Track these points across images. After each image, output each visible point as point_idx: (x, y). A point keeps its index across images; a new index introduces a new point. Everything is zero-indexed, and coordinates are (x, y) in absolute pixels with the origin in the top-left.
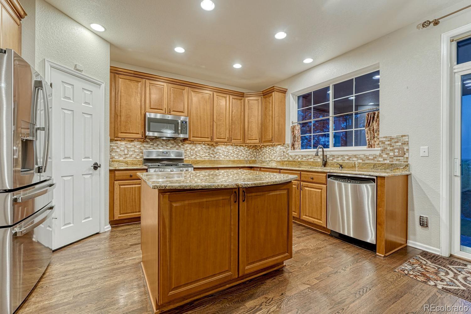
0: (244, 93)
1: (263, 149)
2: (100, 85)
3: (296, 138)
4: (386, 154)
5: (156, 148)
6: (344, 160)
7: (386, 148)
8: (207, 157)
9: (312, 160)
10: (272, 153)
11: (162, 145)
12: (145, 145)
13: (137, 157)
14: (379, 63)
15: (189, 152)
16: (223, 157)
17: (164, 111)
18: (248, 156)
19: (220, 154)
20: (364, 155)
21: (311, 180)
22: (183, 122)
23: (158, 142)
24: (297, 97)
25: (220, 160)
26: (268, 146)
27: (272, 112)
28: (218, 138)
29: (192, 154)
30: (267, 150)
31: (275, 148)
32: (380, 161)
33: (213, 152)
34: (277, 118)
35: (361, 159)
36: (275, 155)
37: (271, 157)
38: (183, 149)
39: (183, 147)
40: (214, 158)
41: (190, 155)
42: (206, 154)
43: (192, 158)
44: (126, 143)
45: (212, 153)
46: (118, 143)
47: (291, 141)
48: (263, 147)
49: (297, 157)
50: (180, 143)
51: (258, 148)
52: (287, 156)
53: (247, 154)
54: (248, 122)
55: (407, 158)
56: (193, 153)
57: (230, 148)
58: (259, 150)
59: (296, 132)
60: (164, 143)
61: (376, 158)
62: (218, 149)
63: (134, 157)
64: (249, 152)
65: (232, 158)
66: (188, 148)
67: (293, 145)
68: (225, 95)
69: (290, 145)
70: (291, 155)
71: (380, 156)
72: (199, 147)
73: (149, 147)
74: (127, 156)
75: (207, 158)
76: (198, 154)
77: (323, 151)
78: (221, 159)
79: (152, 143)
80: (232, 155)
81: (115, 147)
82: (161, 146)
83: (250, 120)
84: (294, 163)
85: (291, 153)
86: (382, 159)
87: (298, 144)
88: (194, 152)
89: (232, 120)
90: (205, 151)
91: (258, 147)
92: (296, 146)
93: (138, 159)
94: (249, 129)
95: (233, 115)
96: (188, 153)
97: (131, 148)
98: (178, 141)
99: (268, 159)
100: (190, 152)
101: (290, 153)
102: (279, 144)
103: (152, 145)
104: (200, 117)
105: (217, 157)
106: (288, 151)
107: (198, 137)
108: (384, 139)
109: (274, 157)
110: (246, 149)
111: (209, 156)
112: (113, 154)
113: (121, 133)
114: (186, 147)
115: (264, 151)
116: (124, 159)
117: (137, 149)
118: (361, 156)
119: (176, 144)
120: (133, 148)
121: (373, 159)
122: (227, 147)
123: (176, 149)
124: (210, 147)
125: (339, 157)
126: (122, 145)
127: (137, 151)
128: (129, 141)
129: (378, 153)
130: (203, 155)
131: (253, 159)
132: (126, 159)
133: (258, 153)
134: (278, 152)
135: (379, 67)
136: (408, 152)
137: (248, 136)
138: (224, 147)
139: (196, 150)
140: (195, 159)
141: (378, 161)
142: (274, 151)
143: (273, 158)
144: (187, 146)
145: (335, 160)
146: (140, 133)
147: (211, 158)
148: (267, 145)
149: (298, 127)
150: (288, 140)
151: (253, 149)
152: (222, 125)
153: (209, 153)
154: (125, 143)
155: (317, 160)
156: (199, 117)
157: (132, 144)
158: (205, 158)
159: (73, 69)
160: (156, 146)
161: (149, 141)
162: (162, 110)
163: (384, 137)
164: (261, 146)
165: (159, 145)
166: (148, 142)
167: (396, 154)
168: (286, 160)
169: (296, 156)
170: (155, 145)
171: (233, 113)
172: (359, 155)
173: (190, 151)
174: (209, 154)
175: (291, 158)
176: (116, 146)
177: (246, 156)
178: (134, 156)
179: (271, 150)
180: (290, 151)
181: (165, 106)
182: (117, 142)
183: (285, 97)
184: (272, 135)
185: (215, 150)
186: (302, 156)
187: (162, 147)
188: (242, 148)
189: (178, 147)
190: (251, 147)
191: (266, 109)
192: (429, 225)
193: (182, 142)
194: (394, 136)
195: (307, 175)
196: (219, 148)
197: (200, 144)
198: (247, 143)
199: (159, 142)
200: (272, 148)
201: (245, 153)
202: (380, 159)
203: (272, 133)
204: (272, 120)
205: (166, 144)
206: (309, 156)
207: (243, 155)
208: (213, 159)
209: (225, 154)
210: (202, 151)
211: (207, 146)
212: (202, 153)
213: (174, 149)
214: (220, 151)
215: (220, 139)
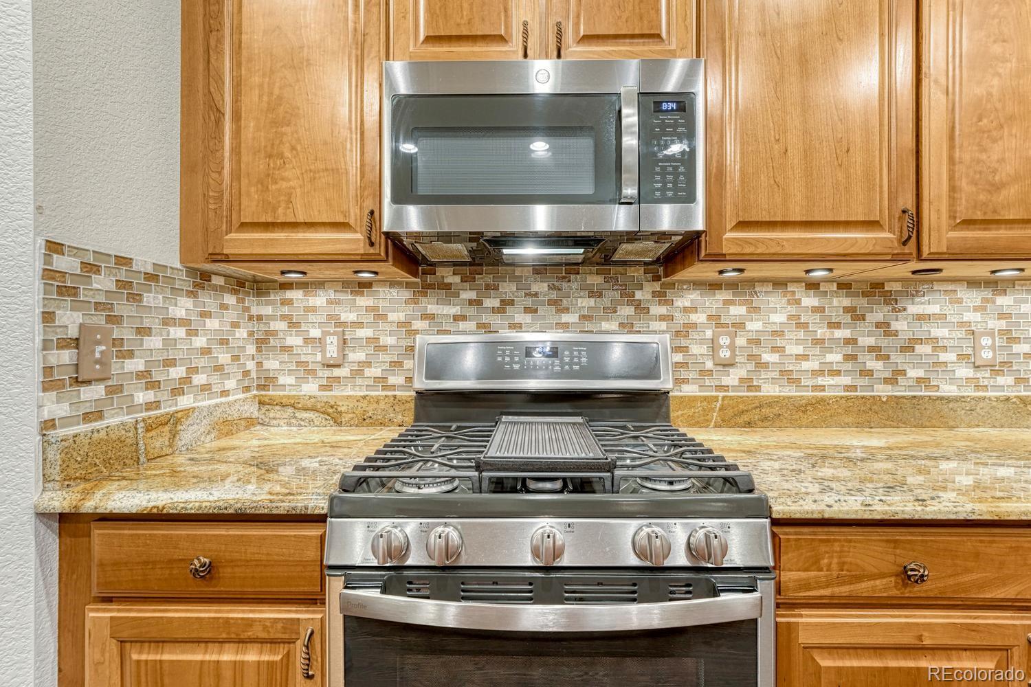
5: (494, 320)
8: (838, 373)
11: (529, 302)
12: (432, 308)
13: (392, 380)
15: (702, 341)
16: (964, 372)
17: (518, 48)
19: (943, 357)
23: (508, 288)
25: (942, 398)
28: (968, 223)
29: (725, 354)
33: (884, 342)
38: (663, 326)
39: (662, 310)
40: (887, 381)
41: (709, 365)
42: (831, 357)
43: (726, 381)
45: (871, 349)
46: (289, 302)
50: (640, 287)
56: (732, 347)
60: (541, 287)
62: (920, 317)
63: (376, 379)
66: (699, 318)
72: (777, 309)
73: (457, 318)
74: (336, 372)
75: (834, 386)
76: (767, 357)
78: (948, 390)
79: (472, 295)
81: (280, 325)
82: (527, 310)
88: (741, 341)
90: (822, 332)
93: (393, 387)
96: (696, 349)
97: (361, 325)
98: (631, 272)
100: (714, 346)
103: (471, 302)
105: (913, 373)
107: (785, 225)
111: (849, 366)
112: (271, 364)
113: (244, 226)
114: (686, 309)
116: (323, 387)
117: (392, 333)
119: (617, 295)
122: (1000, 300)
123: (614, 326)
124: (862, 302)
126: (313, 309)
127: (390, 341)
130: (806, 365)
138: (972, 297)
139: (754, 326)
140: (750, 388)
144: (694, 303)
146: (354, 222)
153: (849, 350)
154: (329, 302)
157: (364, 301)
158: (820, 381)
160: (494, 311)
161: (457, 279)
162: (501, 39)
165: (511, 302)
166: (448, 286)
170: (488, 303)
173: (709, 333)
174: (850, 357)
176: (283, 317)
178: (375, 371)
182: (289, 294)
185: (895, 325)
187: (528, 318)
189: (631, 310)
193: (657, 278)
196: (934, 309)
197: (779, 285)
199: (513, 287)
205: (554, 295)
208: (883, 391)
209: (987, 355)
210: (801, 334)
211: (835, 302)
212: (799, 350)
213: (605, 326)
214: (940, 332)
215: (986, 223)
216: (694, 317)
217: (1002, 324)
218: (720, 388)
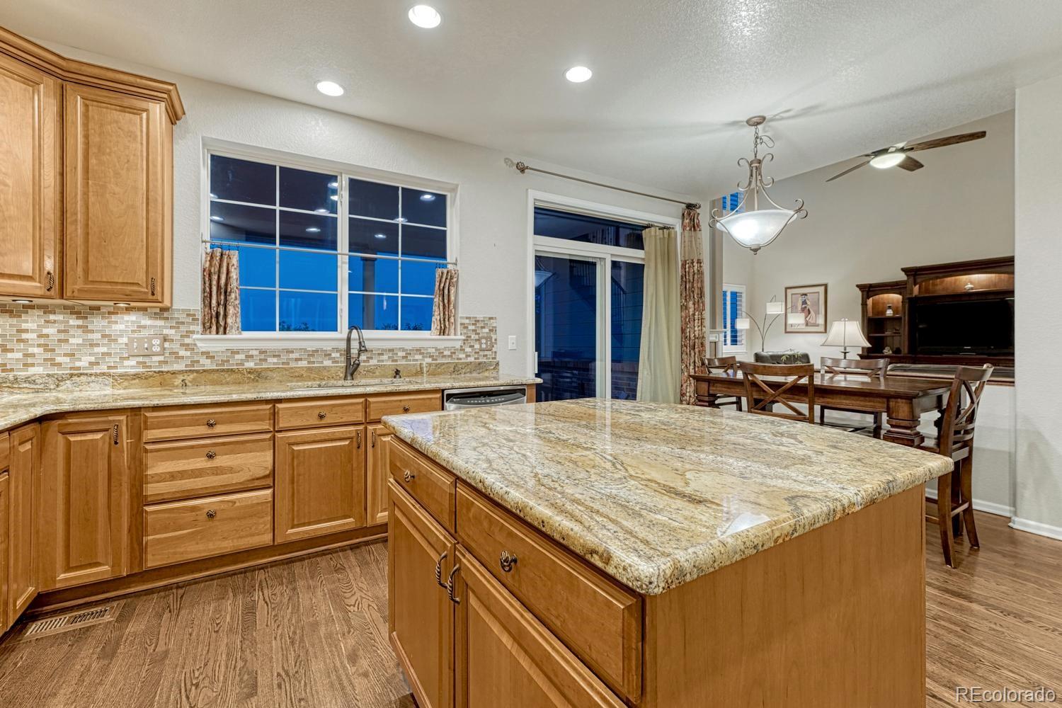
4: (471, 346)
6: (396, 361)
7: (470, 337)
9: (304, 364)
10: (75, 341)
14: (457, 186)
20: (437, 349)
31: (97, 322)
32: (461, 359)
35: (430, 357)
36: (100, 349)
49: (242, 356)
55: (495, 352)
61: (454, 353)
69: (200, 318)
70: (209, 350)
71: (462, 350)
86: (464, 356)
101: (199, 344)
106: (193, 337)
108: (467, 321)
118: (430, 350)
121: (450, 356)
125: (383, 354)
129: (458, 345)
134: (121, 340)
136: (496, 343)
141: (458, 359)
145: (373, 362)
155: (322, 362)
163: (467, 318)
167: (484, 346)
168: (181, 367)
169: (234, 352)
172: (427, 349)
175: (205, 361)
179: (62, 331)
180: (201, 336)
186: (262, 352)
194: (480, 316)
200: (75, 322)
202: (462, 356)
206: (292, 352)
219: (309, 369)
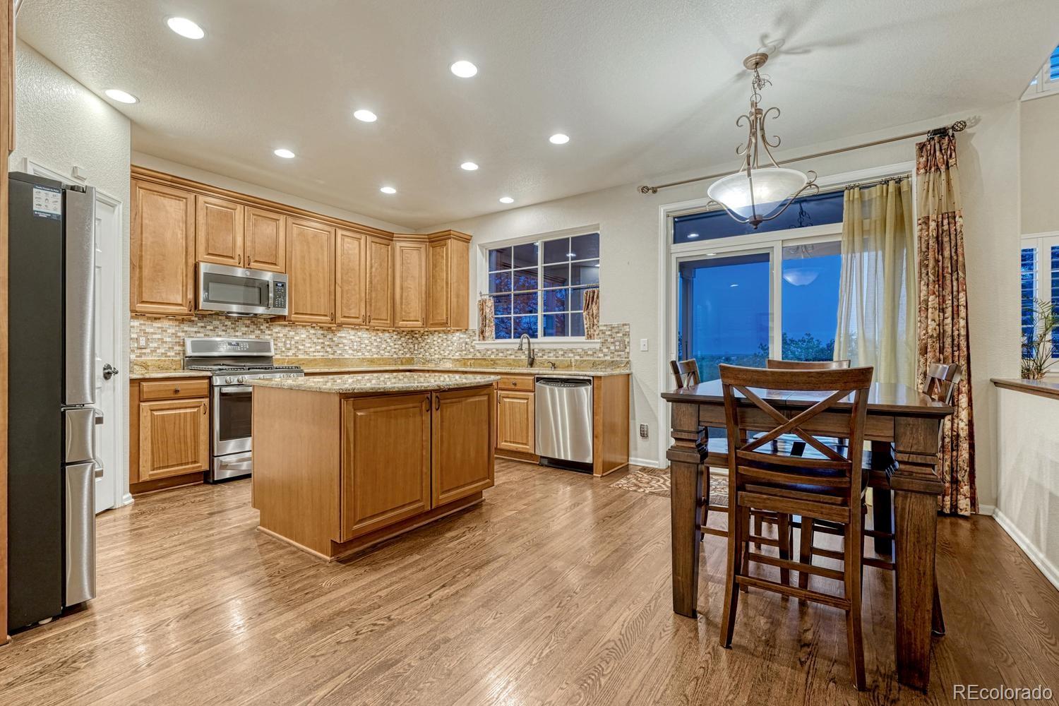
0: (393, 234)
1: (426, 337)
2: (113, 206)
3: (487, 321)
4: (607, 348)
5: (210, 333)
6: (558, 357)
7: (607, 340)
8: (319, 352)
9: (513, 357)
10: (445, 344)
11: (224, 328)
12: (186, 329)
13: (169, 354)
14: (599, 224)
15: (282, 342)
16: (350, 352)
17: (237, 260)
18: (397, 350)
19: (346, 348)
20: (583, 350)
21: (513, 387)
22: (277, 285)
23: (216, 323)
24: (488, 252)
25: (344, 358)
26: (437, 333)
27: (447, 274)
28: (345, 317)
29: (288, 346)
30: (435, 339)
31: (450, 336)
32: (600, 357)
33: (332, 343)
34: (455, 285)
35: (579, 355)
36: (450, 348)
37: (442, 352)
38: (270, 337)
39: (269, 332)
40: (332, 354)
41: (284, 349)
42: (317, 348)
43: (288, 354)
44: (142, 322)
45: (328, 345)
47: (479, 325)
48: (426, 333)
49: (489, 352)
50: (262, 325)
51: (417, 336)
52: (472, 350)
53: (396, 346)
54: (402, 288)
55: (628, 353)
57: (364, 334)
58: (420, 339)
59: (488, 310)
60: (229, 323)
61: (595, 353)
62: (340, 337)
63: (162, 353)
64: (400, 343)
65: (368, 354)
66: (281, 335)
67: (482, 332)
68: (358, 236)
69: (477, 333)
70: (479, 349)
71: (601, 350)
72: (303, 334)
73: (196, 332)
74: (144, 351)
75: (319, 355)
76: (301, 347)
77: (529, 343)
78: (347, 356)
79: (203, 324)
80: (368, 348)
82: (223, 331)
83: (405, 284)
84: (484, 363)
85: (480, 345)
86: (602, 355)
87: (490, 331)
88: (293, 342)
89: (371, 282)
90: (315, 340)
91: (416, 334)
92: (487, 334)
93: (169, 357)
94: (404, 301)
95: (373, 274)
96: (279, 344)
97: (156, 334)
98: (259, 320)
99: (437, 356)
100: (285, 343)
101: (477, 346)
102: (458, 330)
103: (202, 327)
104: (310, 275)
105: (339, 352)
106: (474, 342)
107: (306, 314)
108: (605, 328)
109: (448, 352)
110: (395, 337)
114: (276, 333)
115: (429, 341)
116: (137, 357)
117: (169, 337)
118: (578, 350)
119: (255, 327)
120: (159, 334)
121: (592, 355)
122: (359, 333)
123: (254, 336)
124: (325, 332)
125: (550, 353)
126: (133, 327)
127: (168, 340)
128: (149, 318)
129: (598, 346)
130: (311, 350)
131: (408, 356)
132: (144, 358)
133: (416, 345)
134: (456, 344)
135: (598, 229)
136: (629, 346)
137: (401, 313)
138: (352, 332)
139: (297, 338)
140: (296, 356)
141: (598, 357)
142: (449, 342)
143: (446, 354)
144: (278, 330)
145: (545, 357)
146: (184, 304)
147: (327, 354)
148: (435, 331)
149: (490, 303)
150: (474, 323)
151: (407, 337)
152: (353, 292)
153: (322, 345)
154: (140, 324)
155: (521, 357)
156: (308, 274)
157: (157, 324)
158: (315, 354)
159: (69, 176)
160: (211, 330)
161: (196, 319)
162: (232, 258)
163: (605, 325)
164: (422, 332)
165: (217, 328)
166: (193, 321)
167: (617, 348)
168: (470, 357)
169: (488, 350)
170: (208, 327)
171: (374, 270)
172: (576, 349)
173: (283, 340)
174: (323, 348)
175: (478, 354)
177: (395, 350)
178: (162, 351)
179: (442, 341)
180: (477, 342)
181: (239, 251)
183: (468, 249)
184: (447, 315)
185: (334, 339)
186: (497, 350)
187: (224, 333)
188: (387, 334)
189: (259, 332)
190: (404, 333)
191: (436, 267)
192: (649, 435)
193: (268, 323)
194: (615, 324)
195: (508, 379)
196: (343, 335)
197: (304, 326)
198: (400, 325)
199: (218, 323)
200: (445, 337)
201: (392, 344)
202: (601, 355)
203: (447, 311)
204: (447, 288)
205: (233, 326)
206: (508, 350)
207: (389, 348)
208: (331, 357)
209: (355, 347)
210: (310, 341)
211: (319, 332)
212: (309, 345)
213: (251, 337)
214: (345, 341)
215: (348, 317)
216: (279, 335)
217: (359, 340)
218: (287, 356)
219: (514, 360)
